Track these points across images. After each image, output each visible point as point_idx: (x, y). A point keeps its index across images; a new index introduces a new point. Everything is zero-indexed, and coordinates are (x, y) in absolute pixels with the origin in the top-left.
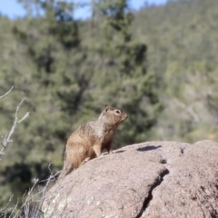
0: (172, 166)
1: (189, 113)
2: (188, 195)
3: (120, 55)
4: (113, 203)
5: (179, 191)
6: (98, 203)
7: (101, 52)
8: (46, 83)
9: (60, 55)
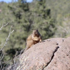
0: (60, 45)
1: (65, 30)
2: (66, 54)
3: (42, 13)
4: (42, 58)
5: (63, 53)
6: (37, 58)
7: (36, 12)
8: (19, 22)
9: (23, 13)
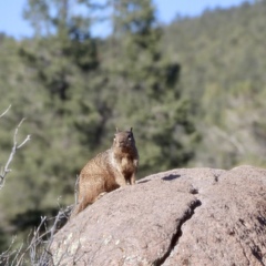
0: (204, 196)
2: (224, 229)
3: (146, 78)
4: (135, 242)
5: (213, 225)
6: (117, 242)
7: (125, 75)
8: (61, 112)
9: (76, 79)
